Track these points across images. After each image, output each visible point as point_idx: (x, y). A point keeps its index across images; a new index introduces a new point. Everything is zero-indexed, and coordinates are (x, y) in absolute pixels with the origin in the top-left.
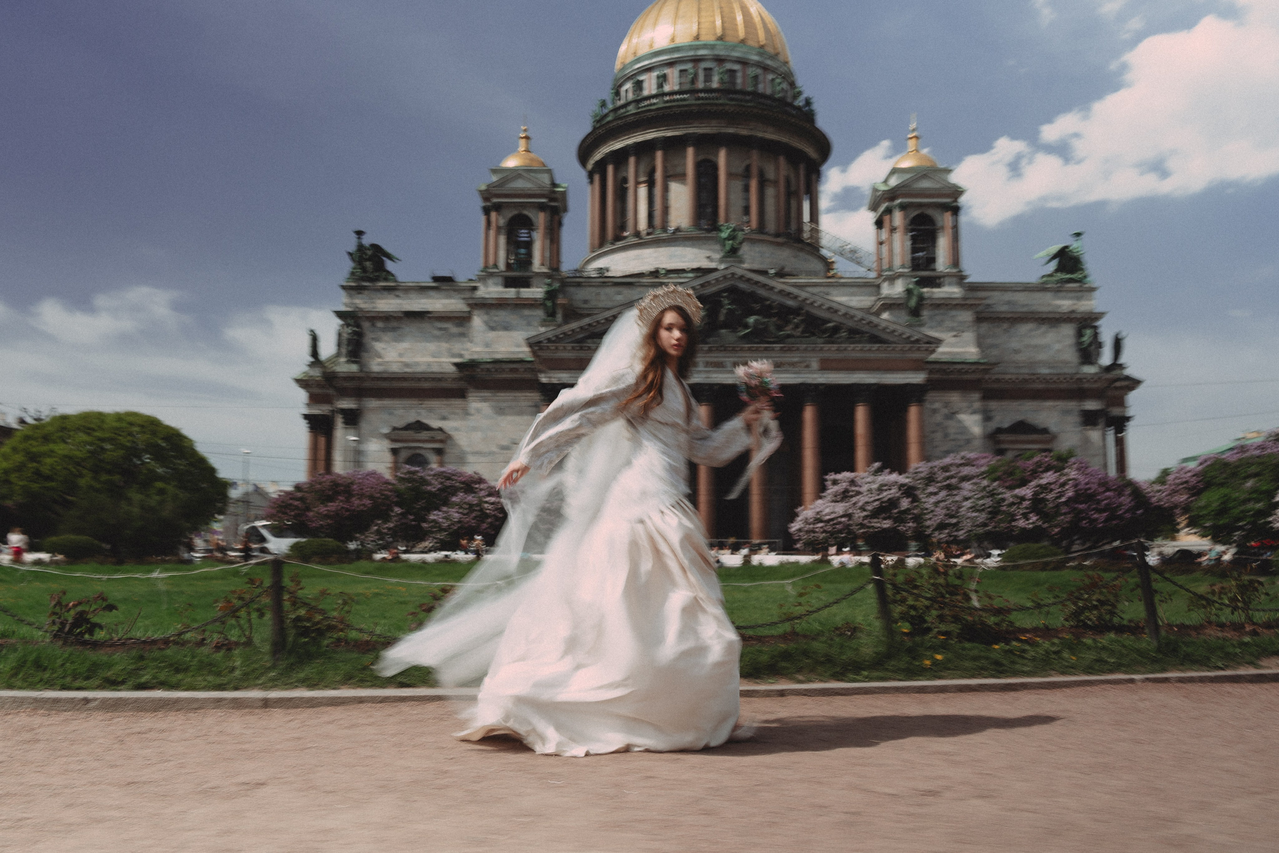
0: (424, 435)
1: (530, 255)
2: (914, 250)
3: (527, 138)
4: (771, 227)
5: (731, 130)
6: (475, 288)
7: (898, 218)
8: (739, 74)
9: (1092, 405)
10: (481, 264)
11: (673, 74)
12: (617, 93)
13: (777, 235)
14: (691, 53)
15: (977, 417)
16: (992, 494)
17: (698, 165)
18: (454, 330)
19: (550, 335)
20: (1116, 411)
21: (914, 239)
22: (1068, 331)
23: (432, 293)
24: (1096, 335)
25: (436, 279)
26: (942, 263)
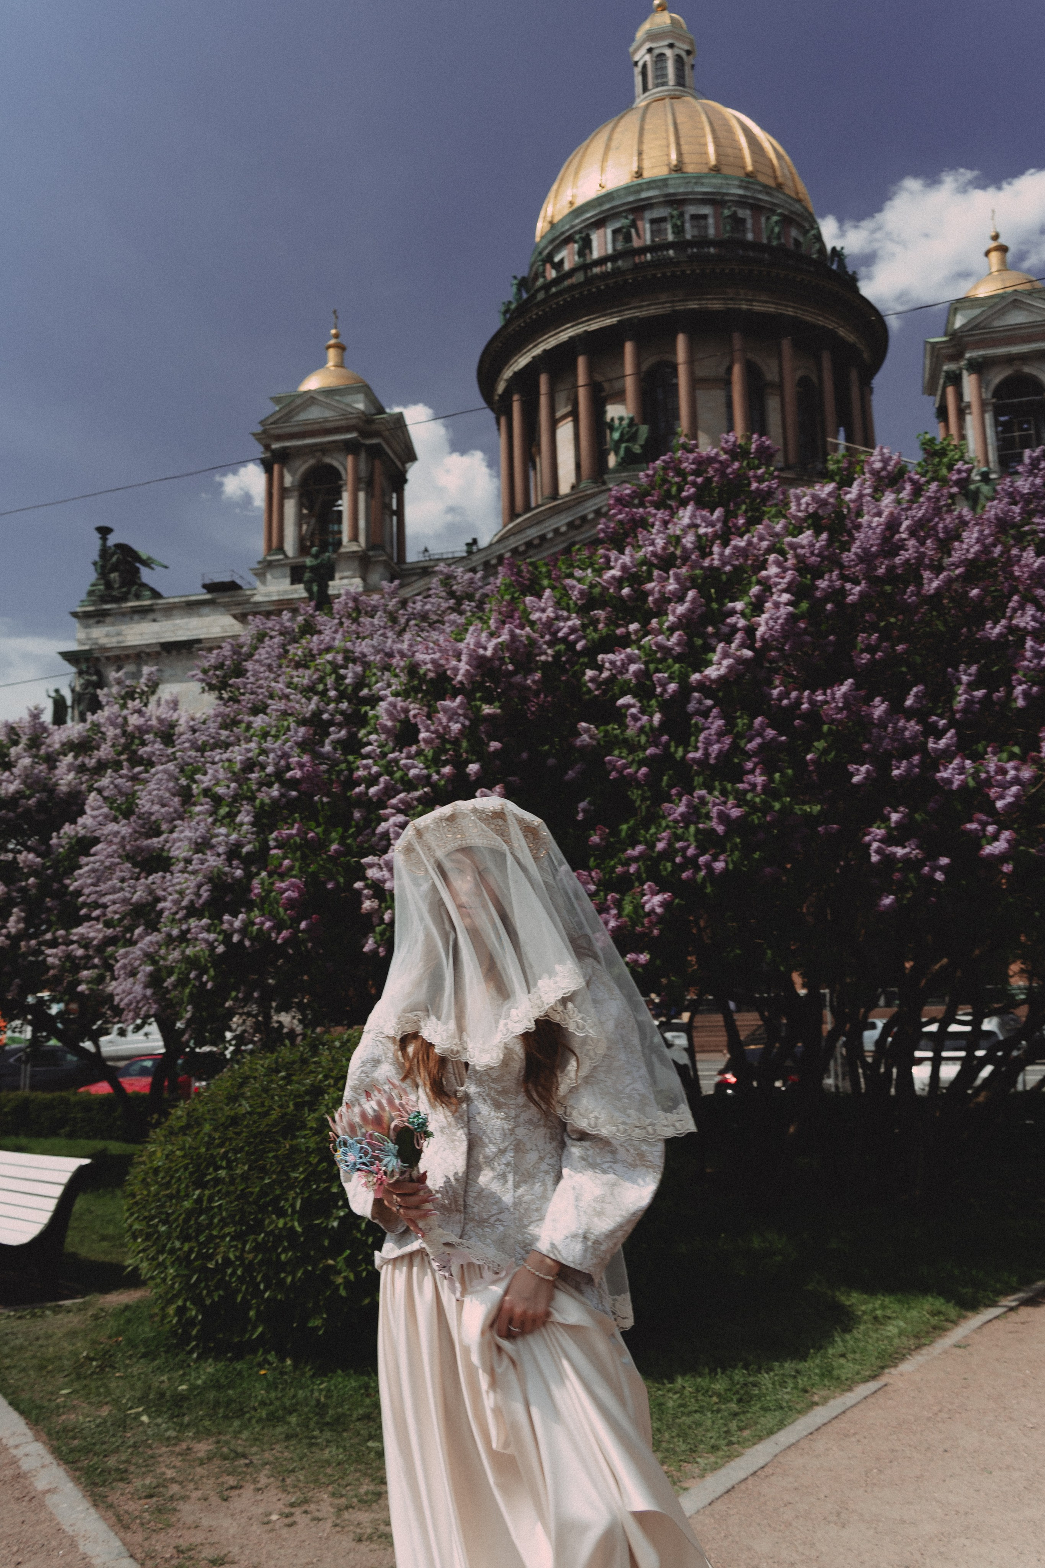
3: (341, 347)
5: (693, 305)
7: (969, 383)
8: (711, 221)
14: (631, 199)
23: (205, 610)
25: (210, 587)
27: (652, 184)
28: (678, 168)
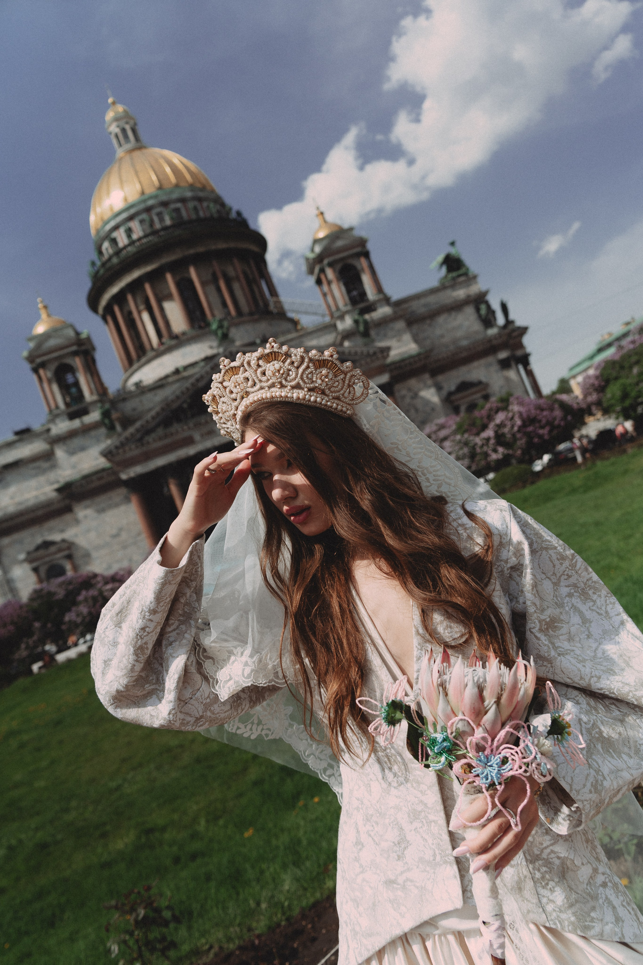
0: (53, 549)
1: (80, 391)
2: (349, 291)
3: (45, 307)
4: (245, 309)
5: (192, 251)
6: (48, 430)
7: (330, 273)
8: (183, 210)
9: (503, 355)
10: (46, 409)
11: (135, 225)
12: (100, 253)
13: (251, 314)
14: (143, 206)
15: (433, 390)
16: (466, 444)
17: (178, 285)
18: (45, 465)
19: (117, 443)
20: (519, 353)
21: (346, 285)
22: (470, 310)
23: (18, 445)
24: (489, 307)
25: (17, 433)
26: (371, 293)
27: (151, 198)
28: (160, 188)
